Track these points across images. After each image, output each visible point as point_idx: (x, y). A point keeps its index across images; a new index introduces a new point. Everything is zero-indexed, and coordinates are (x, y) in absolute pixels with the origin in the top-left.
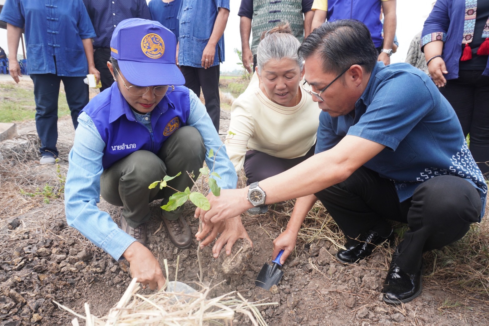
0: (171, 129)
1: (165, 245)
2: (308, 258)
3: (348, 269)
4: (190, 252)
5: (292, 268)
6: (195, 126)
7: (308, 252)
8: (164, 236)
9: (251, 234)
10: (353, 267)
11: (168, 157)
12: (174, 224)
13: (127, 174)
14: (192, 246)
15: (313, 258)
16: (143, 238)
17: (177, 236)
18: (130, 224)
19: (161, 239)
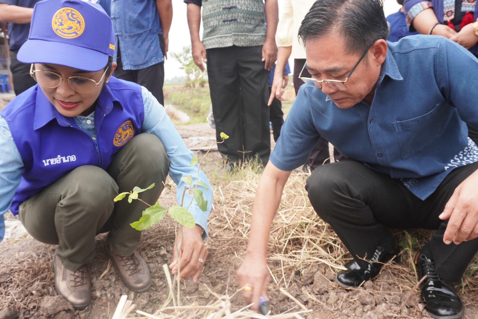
0: (123, 136)
1: (116, 290)
2: (300, 288)
3: (352, 296)
4: (150, 296)
5: (282, 302)
6: (153, 133)
7: (300, 280)
8: (114, 279)
9: (225, 267)
10: (358, 292)
11: (122, 173)
12: (127, 261)
13: (68, 196)
14: (152, 288)
15: (307, 287)
16: (86, 284)
17: (131, 277)
18: (67, 267)
19: (111, 283)
